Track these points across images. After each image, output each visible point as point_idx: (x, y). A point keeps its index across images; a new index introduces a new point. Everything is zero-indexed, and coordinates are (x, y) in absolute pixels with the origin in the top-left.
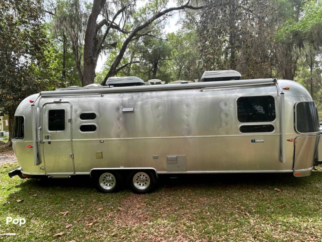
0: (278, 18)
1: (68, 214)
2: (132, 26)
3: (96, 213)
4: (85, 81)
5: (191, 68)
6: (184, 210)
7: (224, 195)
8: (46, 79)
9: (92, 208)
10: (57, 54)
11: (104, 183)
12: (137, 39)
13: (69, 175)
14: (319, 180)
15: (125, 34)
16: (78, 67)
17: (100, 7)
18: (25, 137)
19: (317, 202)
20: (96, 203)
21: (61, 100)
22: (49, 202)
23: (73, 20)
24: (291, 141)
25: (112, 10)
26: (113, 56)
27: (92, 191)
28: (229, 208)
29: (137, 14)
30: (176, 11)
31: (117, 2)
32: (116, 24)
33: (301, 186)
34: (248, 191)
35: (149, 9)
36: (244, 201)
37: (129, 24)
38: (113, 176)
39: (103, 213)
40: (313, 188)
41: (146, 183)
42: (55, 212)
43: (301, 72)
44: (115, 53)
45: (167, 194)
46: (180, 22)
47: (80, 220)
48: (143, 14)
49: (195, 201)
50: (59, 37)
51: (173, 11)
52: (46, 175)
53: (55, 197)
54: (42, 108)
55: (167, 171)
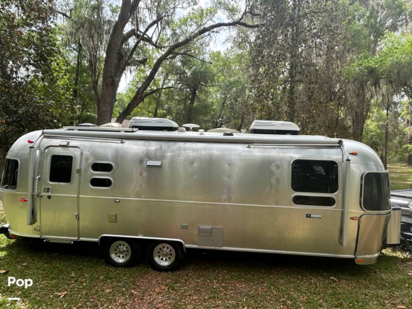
0: (352, 48)
1: (66, 296)
2: (168, 39)
3: (103, 297)
4: (102, 107)
5: (239, 99)
6: (216, 301)
7: (268, 281)
8: (52, 100)
9: (98, 288)
10: (68, 67)
11: (116, 254)
12: (174, 57)
13: (72, 241)
14: (386, 269)
15: (158, 50)
16: (95, 89)
17: (129, 14)
18: (18, 187)
19: (382, 300)
20: (103, 281)
21: (69, 143)
22: (42, 275)
23: (93, 28)
24: (355, 219)
25: (144, 17)
26: (140, 74)
27: (99, 262)
28: (272, 302)
29: (176, 25)
30: (226, 27)
31: (151, 8)
32: (148, 36)
33: (364, 275)
34: (298, 277)
35: (192, 19)
36: (291, 293)
37: (164, 37)
38: (128, 246)
39: (111, 297)
40: (377, 279)
41: (169, 258)
42: (49, 291)
43: (375, 114)
44: (144, 71)
45: (196, 274)
46: (229, 41)
47: (81, 307)
48: (183, 26)
49: (230, 288)
50: (73, 45)
51: (222, 27)
52: (41, 238)
53: (50, 269)
54: (43, 151)
55: (198, 246)
